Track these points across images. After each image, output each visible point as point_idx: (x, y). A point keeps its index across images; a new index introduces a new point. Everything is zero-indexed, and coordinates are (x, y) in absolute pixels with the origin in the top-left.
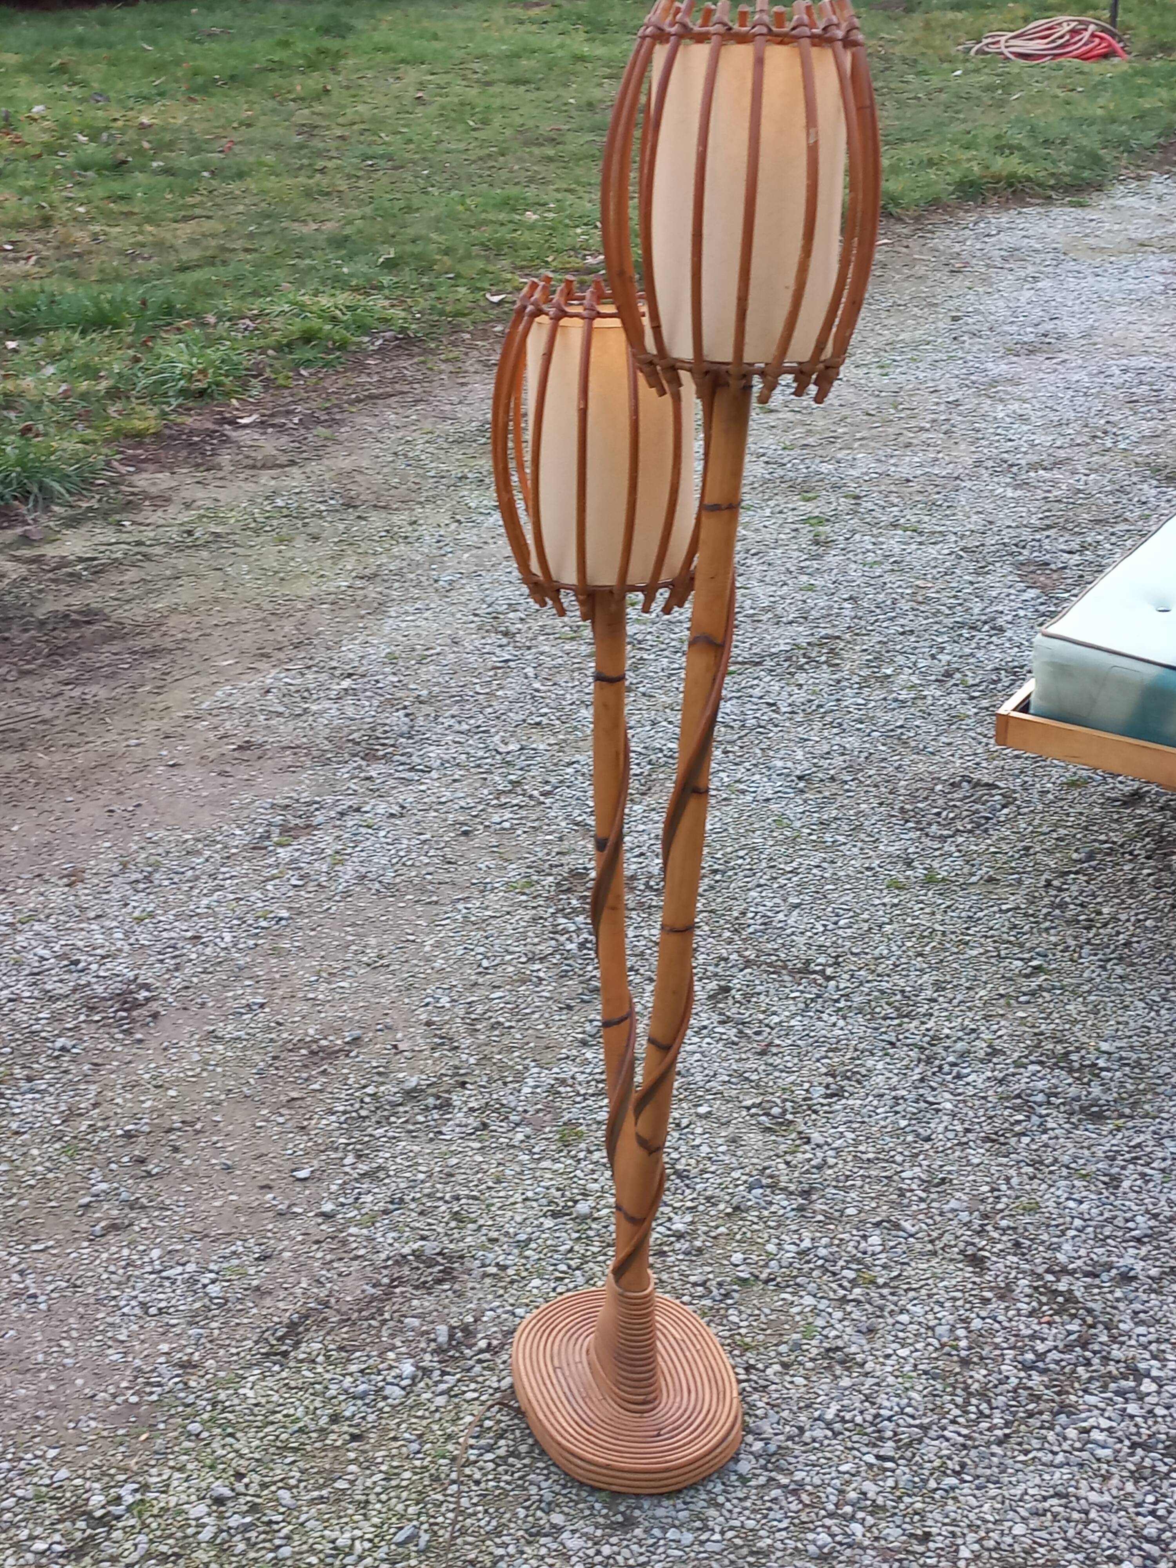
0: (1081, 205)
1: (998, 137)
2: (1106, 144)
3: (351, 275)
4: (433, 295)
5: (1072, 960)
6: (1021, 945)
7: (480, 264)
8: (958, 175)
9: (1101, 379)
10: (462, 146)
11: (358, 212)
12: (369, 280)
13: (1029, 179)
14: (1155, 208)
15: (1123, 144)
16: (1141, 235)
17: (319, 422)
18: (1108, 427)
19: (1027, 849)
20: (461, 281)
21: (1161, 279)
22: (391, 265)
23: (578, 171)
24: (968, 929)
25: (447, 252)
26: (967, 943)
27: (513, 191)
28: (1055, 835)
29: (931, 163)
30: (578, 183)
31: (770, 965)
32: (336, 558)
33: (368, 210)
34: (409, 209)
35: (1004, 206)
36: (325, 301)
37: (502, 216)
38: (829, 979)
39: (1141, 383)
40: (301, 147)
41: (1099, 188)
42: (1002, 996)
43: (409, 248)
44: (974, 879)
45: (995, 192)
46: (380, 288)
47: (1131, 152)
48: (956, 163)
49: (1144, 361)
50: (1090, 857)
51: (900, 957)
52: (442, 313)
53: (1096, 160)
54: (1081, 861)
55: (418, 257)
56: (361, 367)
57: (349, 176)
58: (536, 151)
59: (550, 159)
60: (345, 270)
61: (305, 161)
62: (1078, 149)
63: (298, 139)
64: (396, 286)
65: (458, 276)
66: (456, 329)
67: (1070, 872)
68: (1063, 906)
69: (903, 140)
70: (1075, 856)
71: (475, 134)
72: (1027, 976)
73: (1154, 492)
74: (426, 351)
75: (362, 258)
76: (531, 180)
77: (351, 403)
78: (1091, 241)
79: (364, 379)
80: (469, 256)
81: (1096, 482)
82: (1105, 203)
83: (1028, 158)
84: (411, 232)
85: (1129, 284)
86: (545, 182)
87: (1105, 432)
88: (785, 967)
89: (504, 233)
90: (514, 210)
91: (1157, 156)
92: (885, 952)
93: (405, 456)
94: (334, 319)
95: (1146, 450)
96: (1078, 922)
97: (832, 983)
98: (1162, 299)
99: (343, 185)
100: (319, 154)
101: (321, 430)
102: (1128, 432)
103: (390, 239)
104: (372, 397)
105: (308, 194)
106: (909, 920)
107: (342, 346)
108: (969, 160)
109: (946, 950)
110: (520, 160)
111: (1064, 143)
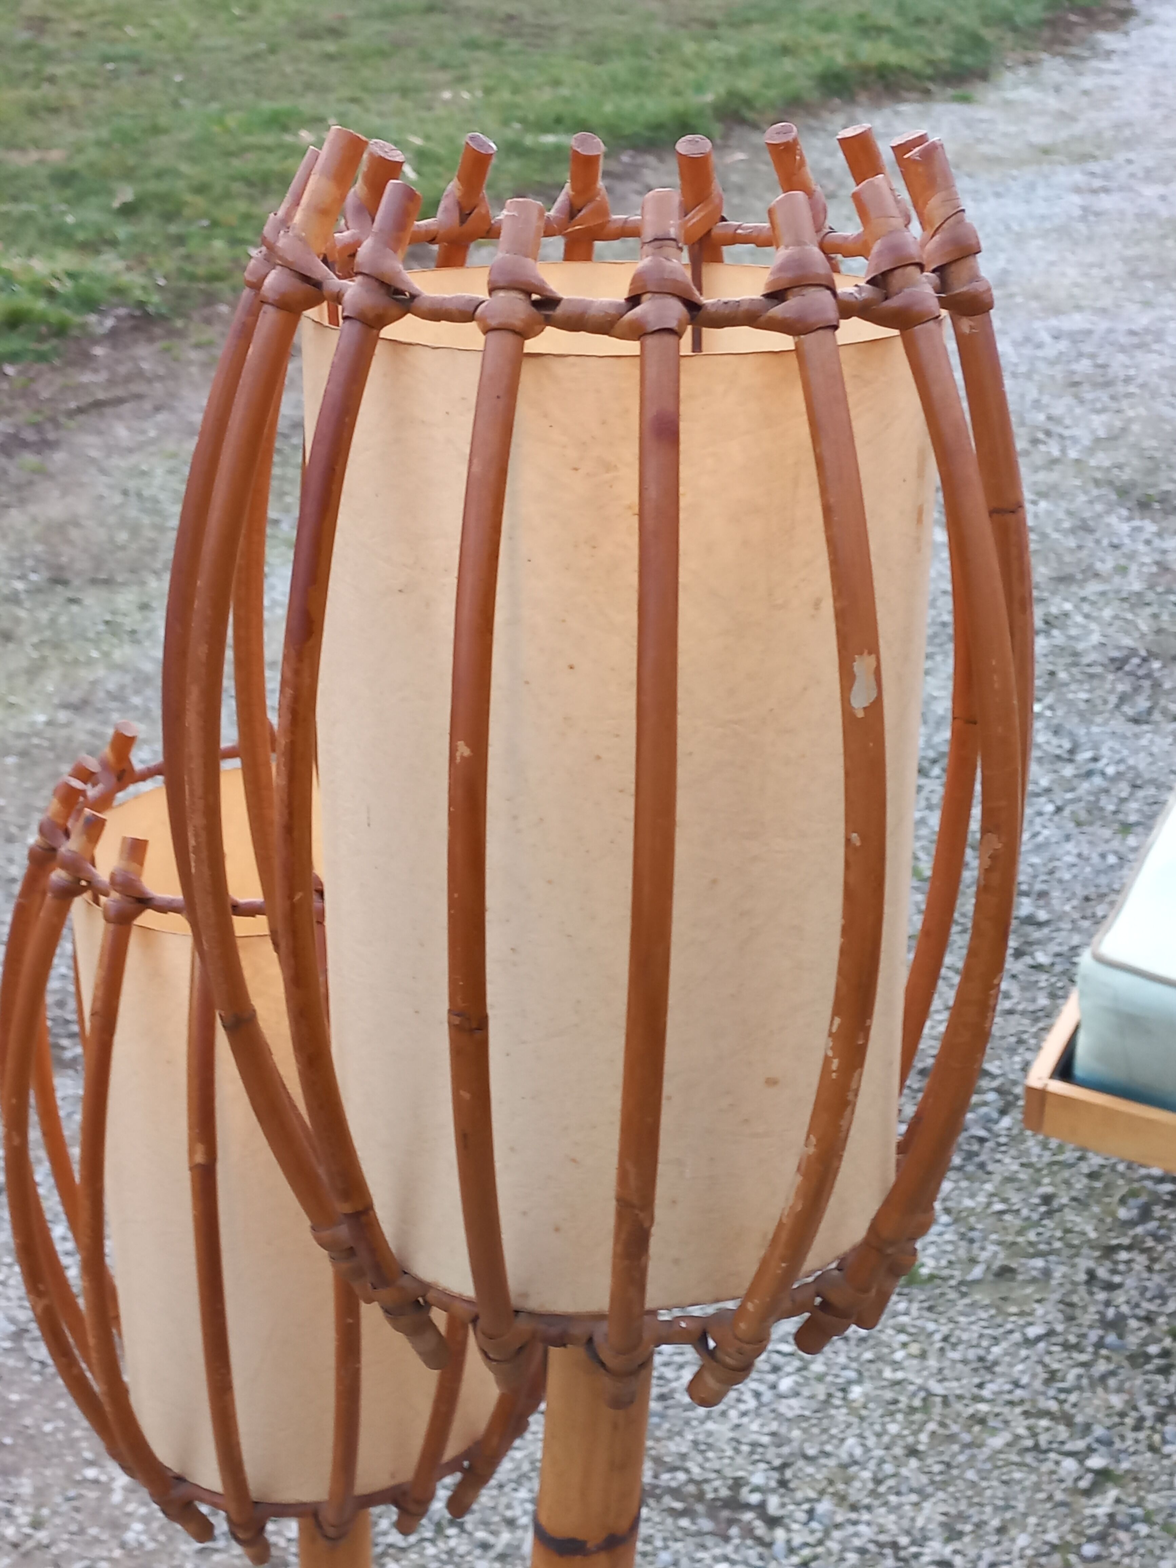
0: (965, 99)
1: (861, 16)
2: (986, 21)
3: (80, 225)
4: (182, 251)
5: (1152, 1448)
6: (1068, 1420)
7: (242, 206)
8: (818, 67)
9: (1027, 351)
10: (223, 42)
11: (90, 135)
12: (100, 232)
13: (902, 69)
14: (1053, 102)
15: (1006, 20)
16: (1041, 138)
17: (25, 444)
18: (1051, 426)
19: (1047, 1199)
20: (218, 231)
21: (1076, 199)
22: (128, 211)
23: (366, 73)
24: (980, 1386)
25: (201, 189)
26: (982, 1421)
27: (283, 104)
28: (1085, 1168)
29: (785, 50)
30: (365, 89)
31: (675, 1492)
32: (34, 671)
33: (104, 133)
34: (156, 130)
35: (876, 103)
36: (40, 266)
37: (269, 139)
38: (773, 1522)
39: (1080, 355)
40: (27, 47)
41: (984, 76)
42: (1054, 1548)
43: (153, 186)
44: (977, 1272)
45: (865, 86)
46: (113, 243)
47: (1015, 29)
48: (815, 49)
49: (1076, 321)
50: (1145, 1214)
51: (882, 1462)
52: (193, 277)
53: (977, 42)
54: (1131, 1223)
55: (162, 198)
56: (85, 360)
57: (85, 86)
58: (315, 46)
59: (330, 57)
60: (70, 219)
61: (30, 67)
62: (958, 29)
63: (24, 36)
64: (134, 239)
65: (215, 224)
66: (211, 299)
67: (1119, 1247)
68: (1117, 1325)
69: (748, 22)
70: (1123, 1213)
71: (243, 25)
72: (1088, 1493)
73: (1125, 528)
74: (174, 333)
75: (93, 201)
76: (308, 87)
77: (71, 414)
78: (985, 149)
79: (86, 377)
80: (227, 195)
81: (1049, 513)
82: (993, 96)
83: (900, 42)
84: (157, 162)
85: (1040, 208)
86: (325, 89)
87: (1048, 433)
88: (700, 1497)
89: (273, 163)
90: (285, 128)
91: (1046, 33)
92: (858, 1452)
93: (139, 495)
94: (51, 294)
95: (1102, 459)
96: (1148, 1358)
97: (780, 1534)
98: (1082, 228)
99: (75, 96)
100: (49, 56)
101: (29, 459)
102: (1076, 432)
103: (129, 174)
104: (98, 405)
105: (32, 111)
106: (888, 1373)
107: (60, 331)
108: (831, 46)
109: (951, 1438)
110: (295, 59)
111: (939, 21)
